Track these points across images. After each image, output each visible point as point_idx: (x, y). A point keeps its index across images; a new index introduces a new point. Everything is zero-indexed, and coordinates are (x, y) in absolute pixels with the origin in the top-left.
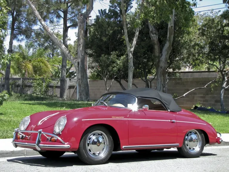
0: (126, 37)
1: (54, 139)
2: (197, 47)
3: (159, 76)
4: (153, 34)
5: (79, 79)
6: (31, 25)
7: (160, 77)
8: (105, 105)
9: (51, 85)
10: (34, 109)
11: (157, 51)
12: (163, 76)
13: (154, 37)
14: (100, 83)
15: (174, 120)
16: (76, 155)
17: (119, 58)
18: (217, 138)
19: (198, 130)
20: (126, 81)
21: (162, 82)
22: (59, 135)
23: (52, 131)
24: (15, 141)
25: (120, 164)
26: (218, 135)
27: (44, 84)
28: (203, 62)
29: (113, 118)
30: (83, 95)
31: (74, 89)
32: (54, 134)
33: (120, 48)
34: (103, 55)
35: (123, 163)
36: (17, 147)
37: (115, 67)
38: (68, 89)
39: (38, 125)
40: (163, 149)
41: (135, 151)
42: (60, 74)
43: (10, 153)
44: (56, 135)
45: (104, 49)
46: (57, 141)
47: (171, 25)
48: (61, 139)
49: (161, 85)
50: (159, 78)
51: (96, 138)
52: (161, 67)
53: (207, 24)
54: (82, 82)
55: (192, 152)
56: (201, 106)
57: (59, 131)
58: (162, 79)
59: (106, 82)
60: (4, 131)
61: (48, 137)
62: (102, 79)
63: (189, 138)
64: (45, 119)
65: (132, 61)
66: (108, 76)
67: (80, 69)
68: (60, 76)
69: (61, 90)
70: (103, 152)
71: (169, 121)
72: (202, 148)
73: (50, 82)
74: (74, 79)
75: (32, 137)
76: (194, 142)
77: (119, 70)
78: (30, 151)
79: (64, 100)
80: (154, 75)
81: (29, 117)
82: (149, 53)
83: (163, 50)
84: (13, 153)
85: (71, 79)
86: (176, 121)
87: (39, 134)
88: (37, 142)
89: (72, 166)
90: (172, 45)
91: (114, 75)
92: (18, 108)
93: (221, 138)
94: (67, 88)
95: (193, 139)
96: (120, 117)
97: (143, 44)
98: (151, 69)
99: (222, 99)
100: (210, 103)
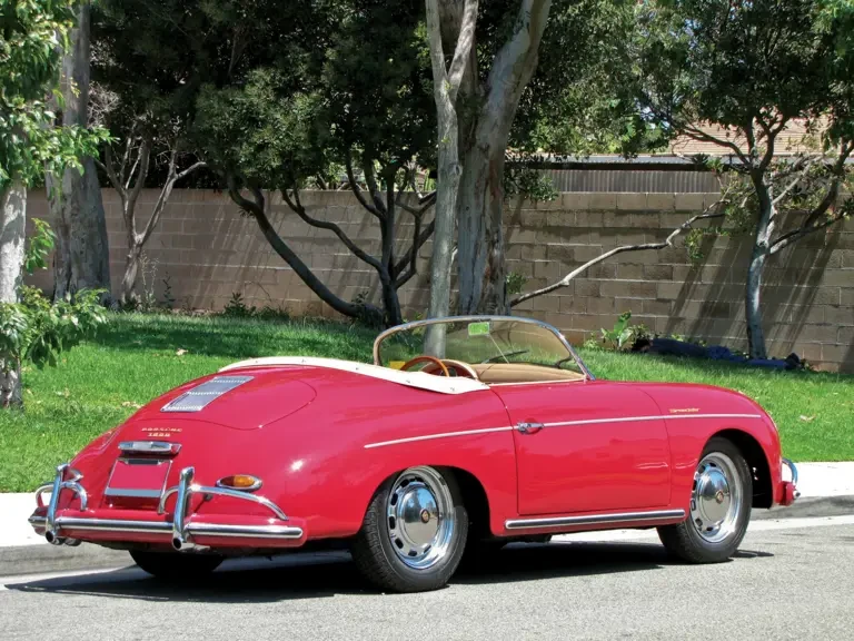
3: (471, 189)
7: (477, 194)
20: (293, 208)
21: (487, 219)
30: (80, 277)
34: (209, 87)
50: (473, 201)
52: (484, 146)
58: (488, 206)
83: (495, 67)
100: (681, 315)
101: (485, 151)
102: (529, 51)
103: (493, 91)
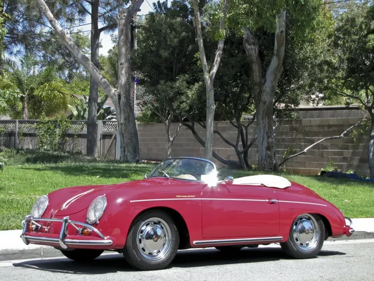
0: (201, 55)
1: (88, 231)
2: (326, 67)
3: (260, 117)
4: (249, 44)
5: (121, 124)
6: (33, 27)
7: (263, 119)
8: (165, 176)
9: (70, 132)
10: (47, 180)
11: (258, 74)
12: (268, 118)
13: (252, 50)
14: (158, 129)
15: (274, 199)
16: (121, 255)
17: (191, 86)
18: (344, 227)
19: (314, 215)
20: (202, 126)
21: (267, 128)
22: (95, 224)
23: (84, 219)
24: (26, 235)
25: (191, 268)
26: (347, 222)
27: (57, 130)
28: (338, 93)
29: (179, 198)
30: (128, 152)
31: (112, 139)
32: (87, 223)
33: (192, 69)
34: (162, 82)
35: (196, 268)
36: (30, 244)
37: (183, 102)
38: (100, 140)
39: (62, 209)
40: (258, 246)
41: (214, 248)
42: (87, 113)
43: (18, 253)
44: (91, 225)
45: (165, 71)
46: (93, 235)
47: (281, 30)
48: (98, 231)
49: (264, 133)
50: (261, 122)
51: (152, 229)
52: (264, 101)
53: (343, 26)
54: (126, 128)
55: (303, 249)
56: (336, 169)
57: (95, 219)
58: (266, 123)
59: (169, 127)
60: (4, 217)
61: (78, 229)
62: (160, 122)
63: (300, 227)
64: (72, 200)
65: (213, 96)
66: (171, 116)
67: (122, 107)
68: (86, 116)
69: (88, 141)
70: (164, 250)
71: (267, 201)
72: (320, 244)
73: (67, 127)
74: (110, 122)
75: (52, 229)
76: (307, 234)
77: (191, 107)
78: (50, 249)
79: (95, 160)
80: (253, 113)
81: (46, 196)
82: (244, 77)
83: (267, 72)
84: (23, 254)
85: (106, 122)
86: (277, 201)
87: (64, 223)
88: (61, 236)
89: (116, 272)
90: (283, 64)
91: (181, 116)
92: (20, 179)
93: (351, 227)
94: (99, 137)
95: (305, 228)
96: (189, 196)
97: (233, 61)
98: (247, 104)
99: (371, 157)
100: (352, 163)
101: (265, 103)
102: (278, 65)
103: (267, 81)
